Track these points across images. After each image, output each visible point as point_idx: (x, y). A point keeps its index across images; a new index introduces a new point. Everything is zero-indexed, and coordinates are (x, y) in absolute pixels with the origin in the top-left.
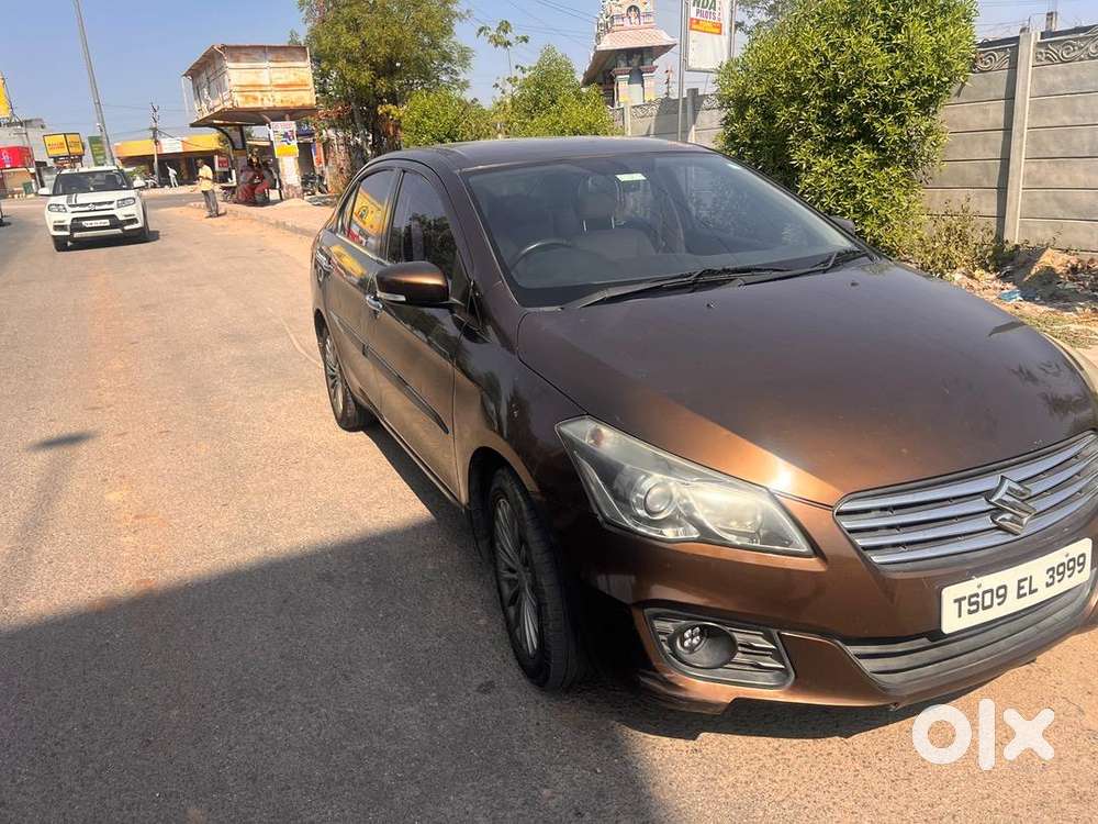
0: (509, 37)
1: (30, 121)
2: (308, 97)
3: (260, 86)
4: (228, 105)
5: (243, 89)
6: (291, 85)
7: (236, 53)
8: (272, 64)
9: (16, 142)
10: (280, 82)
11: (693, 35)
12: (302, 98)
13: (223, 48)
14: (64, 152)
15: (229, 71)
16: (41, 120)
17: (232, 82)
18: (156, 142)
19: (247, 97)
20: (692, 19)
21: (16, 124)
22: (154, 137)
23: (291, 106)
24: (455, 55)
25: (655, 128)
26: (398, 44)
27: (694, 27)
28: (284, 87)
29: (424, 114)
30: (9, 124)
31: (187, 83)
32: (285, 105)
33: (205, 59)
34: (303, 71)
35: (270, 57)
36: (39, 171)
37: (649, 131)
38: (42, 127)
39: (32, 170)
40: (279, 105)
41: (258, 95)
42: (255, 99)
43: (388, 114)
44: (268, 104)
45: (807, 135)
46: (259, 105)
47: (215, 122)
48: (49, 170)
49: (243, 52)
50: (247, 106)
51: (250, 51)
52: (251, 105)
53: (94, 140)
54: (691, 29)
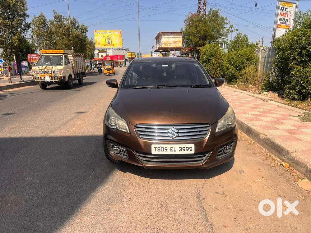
0: (233, 29)
1: (126, 49)
2: (180, 45)
3: (169, 42)
4: (161, 47)
5: (165, 43)
6: (177, 42)
7: (165, 34)
8: (174, 37)
9: (122, 54)
10: (174, 41)
11: (278, 29)
12: (179, 45)
13: (162, 33)
14: (131, 57)
15: (163, 39)
16: (129, 49)
17: (163, 41)
18: (152, 55)
19: (165, 45)
20: (278, 25)
21: (123, 50)
22: (151, 54)
23: (176, 47)
24: (224, 34)
25: (268, 55)
26: (206, 31)
27: (279, 27)
28: (175, 42)
29: (207, 50)
30: (122, 50)
31: (155, 41)
32: (174, 47)
33: (158, 35)
34: (180, 38)
35: (173, 35)
36: (125, 61)
37: (266, 56)
38: (129, 50)
39: (124, 61)
40: (173, 47)
41: (168, 44)
42: (168, 45)
43: (199, 50)
44: (170, 46)
45: (294, 59)
46: (168, 47)
47: (160, 50)
48: (127, 61)
49: (167, 33)
50: (165, 47)
51: (168, 33)
52: (166, 47)
53: (138, 54)
54: (278, 27)
